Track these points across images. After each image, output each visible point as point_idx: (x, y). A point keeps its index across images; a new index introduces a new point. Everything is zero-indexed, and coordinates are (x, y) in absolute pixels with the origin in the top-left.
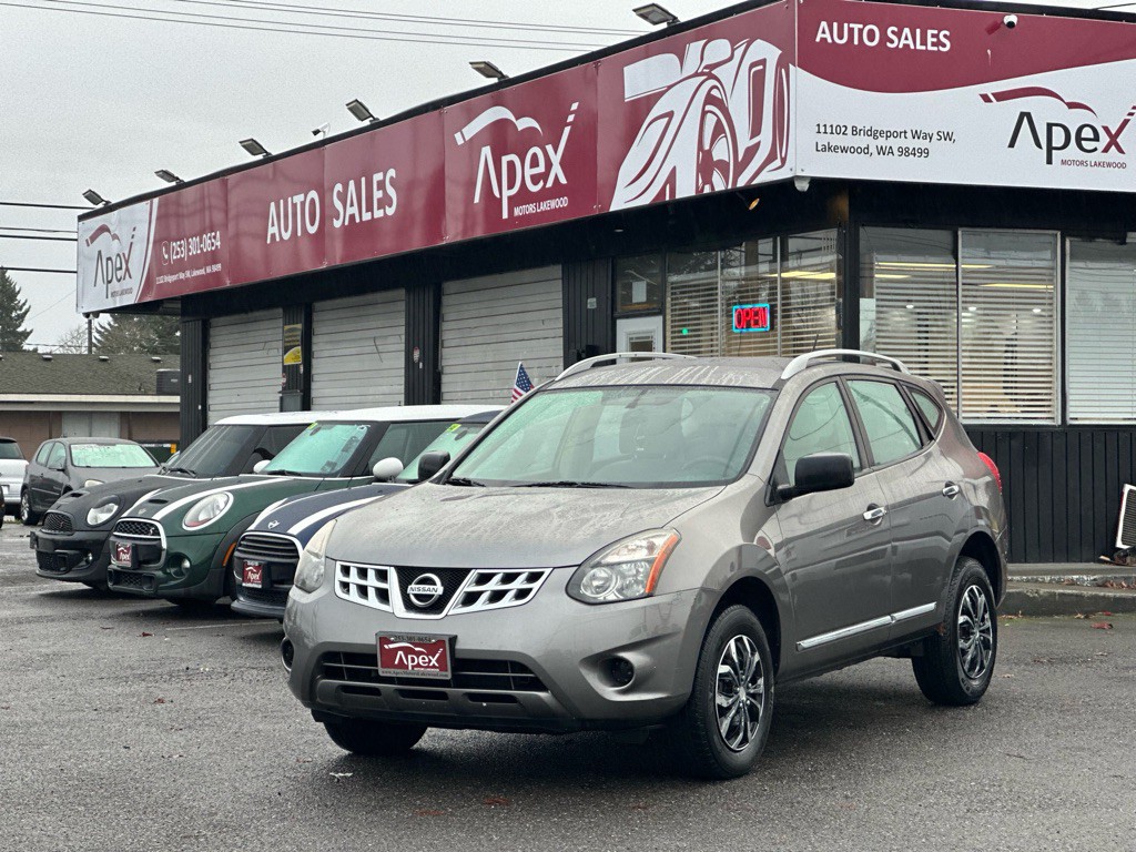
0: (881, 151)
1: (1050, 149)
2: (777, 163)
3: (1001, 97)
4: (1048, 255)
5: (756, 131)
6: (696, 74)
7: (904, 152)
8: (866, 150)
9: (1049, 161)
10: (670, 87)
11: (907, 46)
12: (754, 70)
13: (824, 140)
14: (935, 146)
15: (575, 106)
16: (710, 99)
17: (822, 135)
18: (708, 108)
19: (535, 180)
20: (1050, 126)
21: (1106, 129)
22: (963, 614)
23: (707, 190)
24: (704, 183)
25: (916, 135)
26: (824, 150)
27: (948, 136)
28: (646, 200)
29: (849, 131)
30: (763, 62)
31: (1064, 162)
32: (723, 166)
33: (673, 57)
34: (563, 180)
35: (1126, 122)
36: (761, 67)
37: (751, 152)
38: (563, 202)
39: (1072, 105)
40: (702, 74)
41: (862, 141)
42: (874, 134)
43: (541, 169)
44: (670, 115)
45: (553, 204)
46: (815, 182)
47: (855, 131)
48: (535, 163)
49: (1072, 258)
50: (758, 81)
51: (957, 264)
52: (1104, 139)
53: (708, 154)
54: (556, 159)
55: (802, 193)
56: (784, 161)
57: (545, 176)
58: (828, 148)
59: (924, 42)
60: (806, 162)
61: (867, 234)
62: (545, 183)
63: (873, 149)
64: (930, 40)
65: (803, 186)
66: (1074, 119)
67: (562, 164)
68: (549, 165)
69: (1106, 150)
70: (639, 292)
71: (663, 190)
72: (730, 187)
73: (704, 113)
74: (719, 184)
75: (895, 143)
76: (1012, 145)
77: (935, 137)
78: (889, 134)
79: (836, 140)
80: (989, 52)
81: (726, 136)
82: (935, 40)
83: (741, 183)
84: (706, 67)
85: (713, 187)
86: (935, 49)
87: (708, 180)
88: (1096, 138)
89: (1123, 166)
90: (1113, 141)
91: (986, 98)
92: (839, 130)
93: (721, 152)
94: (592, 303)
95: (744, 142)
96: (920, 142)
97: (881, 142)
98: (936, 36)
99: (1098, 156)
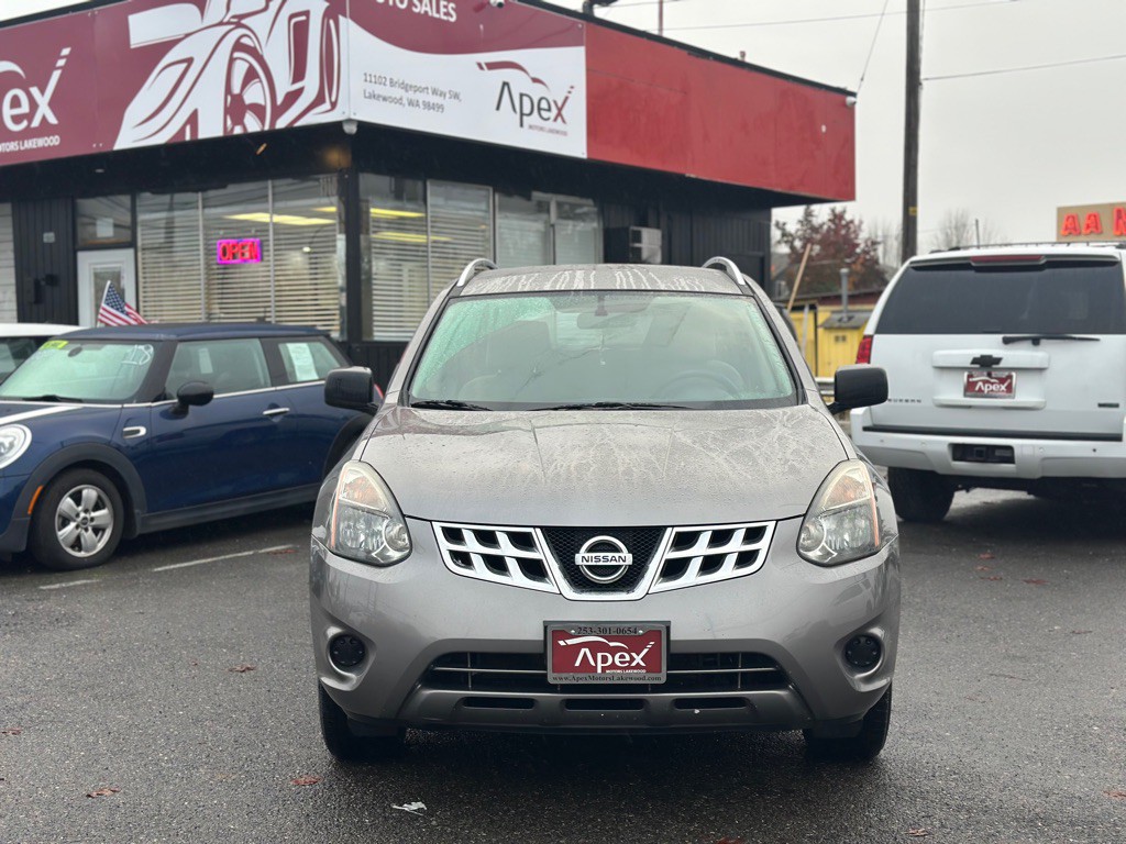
0: (411, 103)
1: (522, 114)
2: (327, 106)
3: (492, 66)
4: (483, 206)
5: (299, 73)
6: (221, 24)
7: (428, 106)
8: (399, 101)
9: (522, 125)
10: (187, 35)
11: (426, 12)
12: (294, 20)
13: (370, 88)
14: (447, 102)
15: (66, 51)
16: (238, 46)
17: (368, 83)
18: (236, 55)
19: (17, 119)
20: (521, 95)
21: (555, 102)
23: (238, 130)
24: (235, 123)
25: (435, 92)
26: (370, 97)
27: (456, 96)
28: (162, 139)
29: (388, 83)
30: (307, 13)
31: (531, 127)
32: (258, 110)
33: (192, 9)
34: (53, 120)
35: (567, 98)
36: (303, 18)
37: (292, 97)
38: (54, 140)
39: (535, 80)
40: (228, 23)
41: (397, 92)
42: (406, 87)
43: (25, 108)
44: (189, 61)
45: (41, 142)
46: (362, 125)
47: (392, 84)
48: (16, 102)
49: (500, 209)
50: (300, 32)
51: (426, 212)
52: (554, 111)
53: (238, 99)
54: (43, 101)
55: (350, 136)
56: (334, 105)
57: (30, 117)
58: (373, 96)
59: (438, 11)
60: (356, 105)
61: (368, 181)
62: (30, 122)
63: (405, 101)
64: (443, 10)
65: (351, 129)
66: (536, 92)
67: (51, 104)
68: (34, 105)
69: (555, 120)
70: (105, 230)
71: (182, 130)
72: (267, 128)
73: (232, 61)
74: (252, 124)
75: (421, 97)
76: (498, 108)
77: (448, 95)
78: (417, 89)
79: (379, 90)
80: (481, 27)
81: (261, 81)
82: (445, 10)
83: (281, 123)
84: (234, 17)
85: (245, 128)
86: (445, 18)
87: (239, 120)
88: (549, 110)
89: (565, 134)
90: (559, 114)
91: (480, 65)
92: (380, 80)
93: (255, 94)
94: (49, 237)
95: (284, 86)
96: (441, 97)
97: (411, 95)
98: (446, 7)
99: (550, 124)
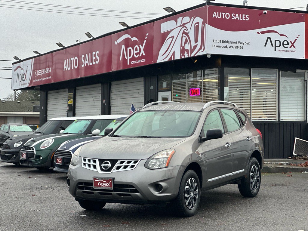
0: (230, 47)
1: (276, 47)
2: (202, 50)
3: (262, 33)
4: (275, 75)
5: (196, 41)
6: (180, 26)
7: (236, 47)
8: (226, 47)
9: (275, 50)
10: (173, 29)
11: (237, 19)
12: (196, 25)
13: (215, 44)
14: (244, 46)
15: (147, 34)
16: (184, 33)
17: (214, 43)
18: (183, 35)
19: (137, 54)
20: (275, 41)
21: (291, 42)
22: (251, 172)
23: (183, 57)
24: (182, 55)
25: (239, 43)
26: (215, 47)
27: (248, 43)
28: (166, 60)
29: (222, 42)
30: (198, 23)
31: (279, 50)
33: (174, 21)
34: (144, 54)
35: (296, 40)
36: (198, 24)
37: (195, 47)
38: (144, 60)
39: (281, 35)
40: (182, 26)
41: (225, 44)
42: (228, 42)
43: (138, 51)
44: (173, 37)
45: (141, 61)
46: (212, 55)
47: (223, 42)
48: (136, 50)
49: (281, 76)
50: (197, 28)
51: (250, 78)
52: (290, 44)
53: (183, 48)
54: (142, 49)
55: (209, 58)
56: (204, 49)
57: (139, 53)
58: (216, 46)
59: (242, 18)
60: (210, 50)
61: (226, 70)
62: (139, 55)
63: (228, 47)
65: (209, 56)
66: (282, 39)
67: (144, 50)
68: (140, 50)
69: (291, 47)
70: (165, 85)
71: (171, 57)
72: (189, 56)
73: (182, 36)
74: (186, 56)
75: (234, 45)
76: (265, 46)
77: (245, 43)
78: (232, 43)
79: (218, 44)
80: (259, 20)
81: (188, 43)
82: (245, 17)
83: (192, 55)
84: (183, 24)
85: (185, 57)
86: (245, 20)
87: (183, 55)
88: (288, 44)
89: (295, 51)
90: (293, 45)
91: (258, 33)
92: (219, 41)
93: (187, 47)
95: (193, 44)
96: (240, 45)
97: (230, 45)
98: (245, 16)
99: (288, 49)
